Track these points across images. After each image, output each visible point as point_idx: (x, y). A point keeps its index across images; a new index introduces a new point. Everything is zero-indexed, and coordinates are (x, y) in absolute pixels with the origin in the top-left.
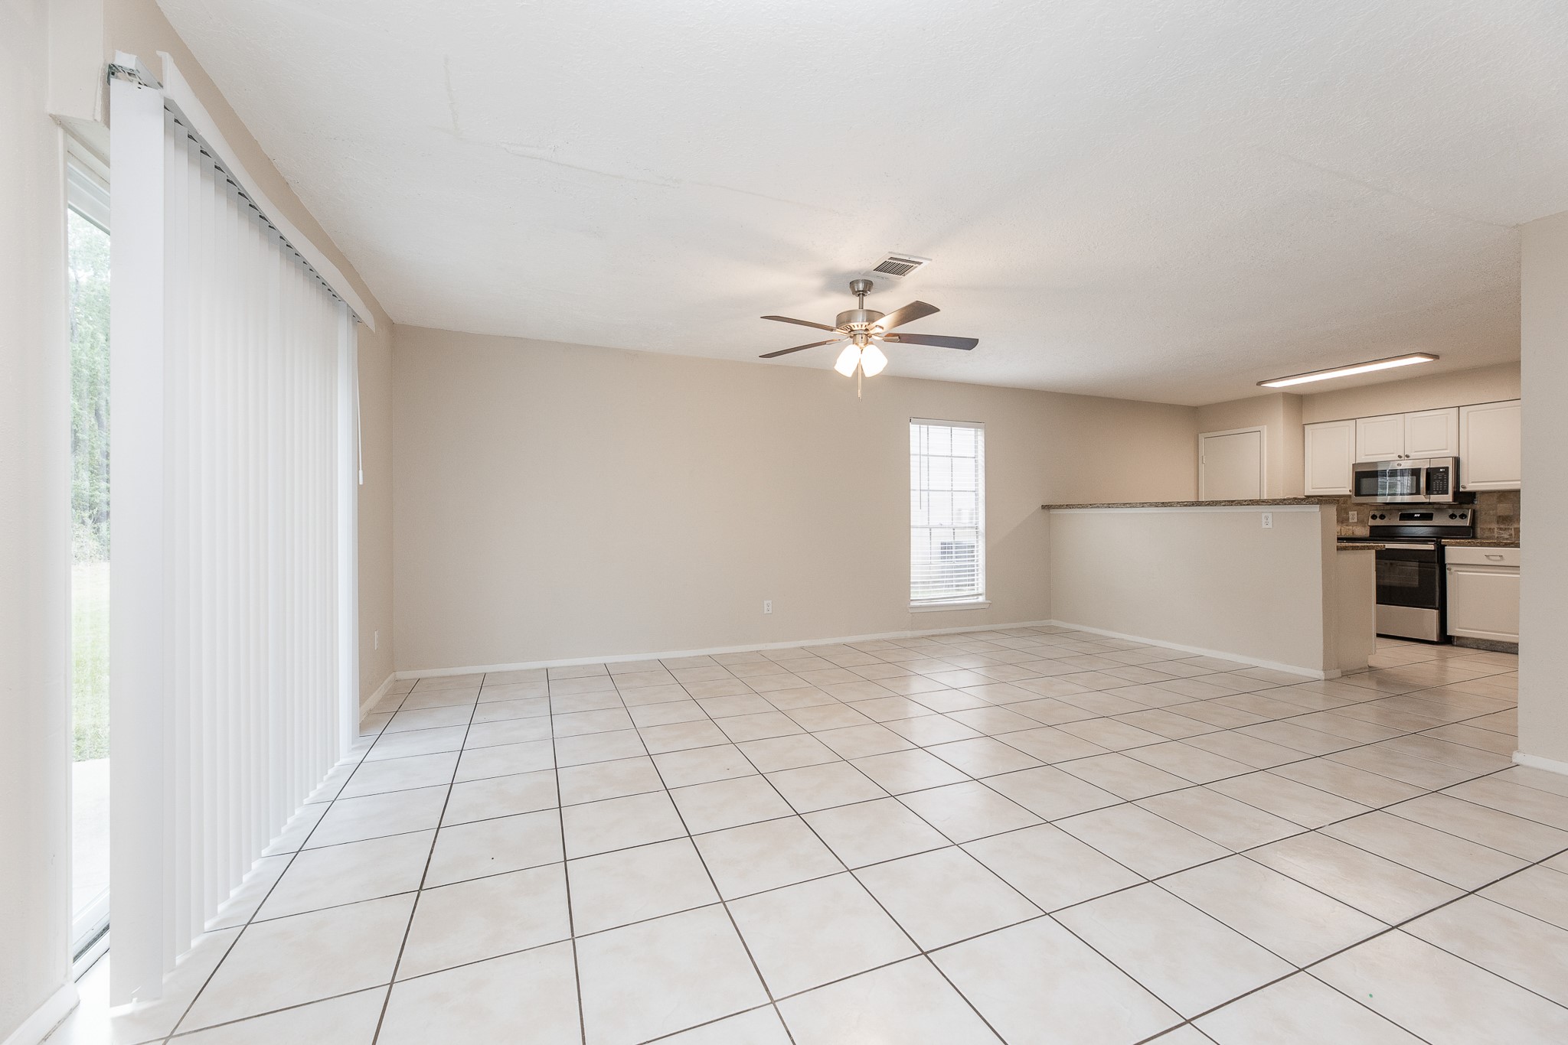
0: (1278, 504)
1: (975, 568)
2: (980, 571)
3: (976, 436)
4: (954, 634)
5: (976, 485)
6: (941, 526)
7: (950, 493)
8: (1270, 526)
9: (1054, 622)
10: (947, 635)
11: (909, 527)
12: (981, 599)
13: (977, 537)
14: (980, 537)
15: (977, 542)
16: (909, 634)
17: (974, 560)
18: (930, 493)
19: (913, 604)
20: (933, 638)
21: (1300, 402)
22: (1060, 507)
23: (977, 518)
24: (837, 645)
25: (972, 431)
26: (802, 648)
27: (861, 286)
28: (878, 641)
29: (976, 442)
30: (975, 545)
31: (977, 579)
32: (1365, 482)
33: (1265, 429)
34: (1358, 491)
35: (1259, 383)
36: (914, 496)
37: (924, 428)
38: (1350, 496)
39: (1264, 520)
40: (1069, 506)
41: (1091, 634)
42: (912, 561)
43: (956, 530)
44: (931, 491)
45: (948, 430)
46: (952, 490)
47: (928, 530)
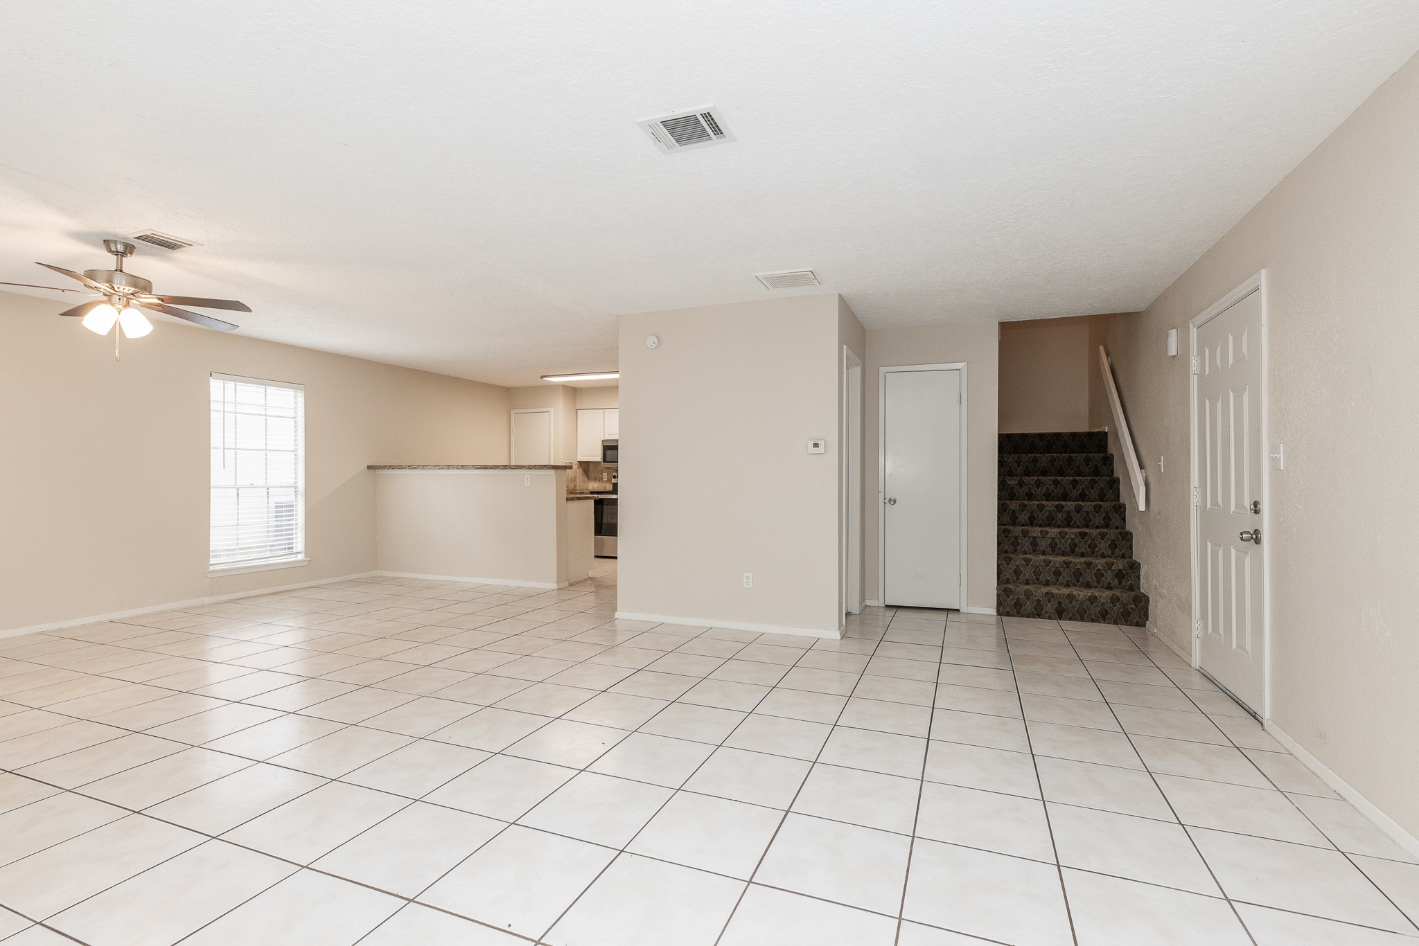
0: (531, 469)
1: (294, 527)
2: (299, 530)
3: (296, 397)
4: (266, 595)
5: (296, 445)
6: (252, 486)
7: (264, 452)
8: (529, 484)
9: (379, 573)
10: (257, 596)
11: (209, 487)
12: (300, 557)
13: (296, 496)
14: (299, 497)
15: (296, 501)
16: (207, 600)
17: (292, 520)
18: (238, 451)
19: (212, 568)
20: (238, 602)
21: (574, 392)
22: (384, 467)
23: (296, 478)
24: (99, 624)
25: (291, 392)
26: (42, 633)
27: (120, 248)
28: (164, 612)
29: (296, 403)
30: (294, 504)
31: (296, 538)
32: (609, 452)
33: (552, 410)
34: (605, 460)
35: (542, 377)
36: (215, 456)
37: (230, 385)
38: (598, 463)
39: (526, 480)
40: (391, 467)
41: (410, 579)
42: (211, 523)
43: (270, 490)
44: (239, 449)
45: (261, 389)
46: (266, 449)
47: (235, 490)
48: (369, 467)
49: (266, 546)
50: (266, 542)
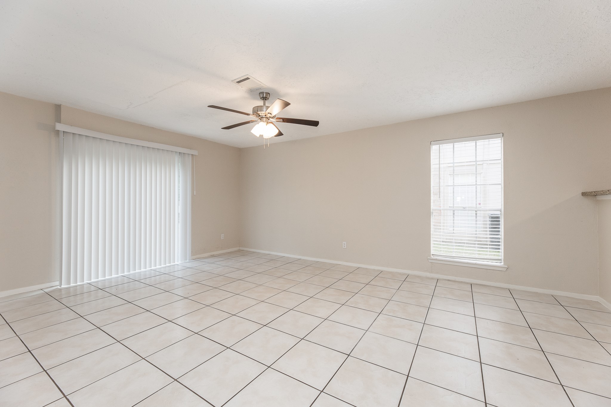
12: (501, 263)
16: (429, 275)
19: (432, 258)
27: (264, 95)
43: (478, 212)
44: (456, 186)
45: (472, 143)
46: (476, 184)
47: (452, 212)
48: (584, 194)
49: (475, 244)
50: (475, 241)
